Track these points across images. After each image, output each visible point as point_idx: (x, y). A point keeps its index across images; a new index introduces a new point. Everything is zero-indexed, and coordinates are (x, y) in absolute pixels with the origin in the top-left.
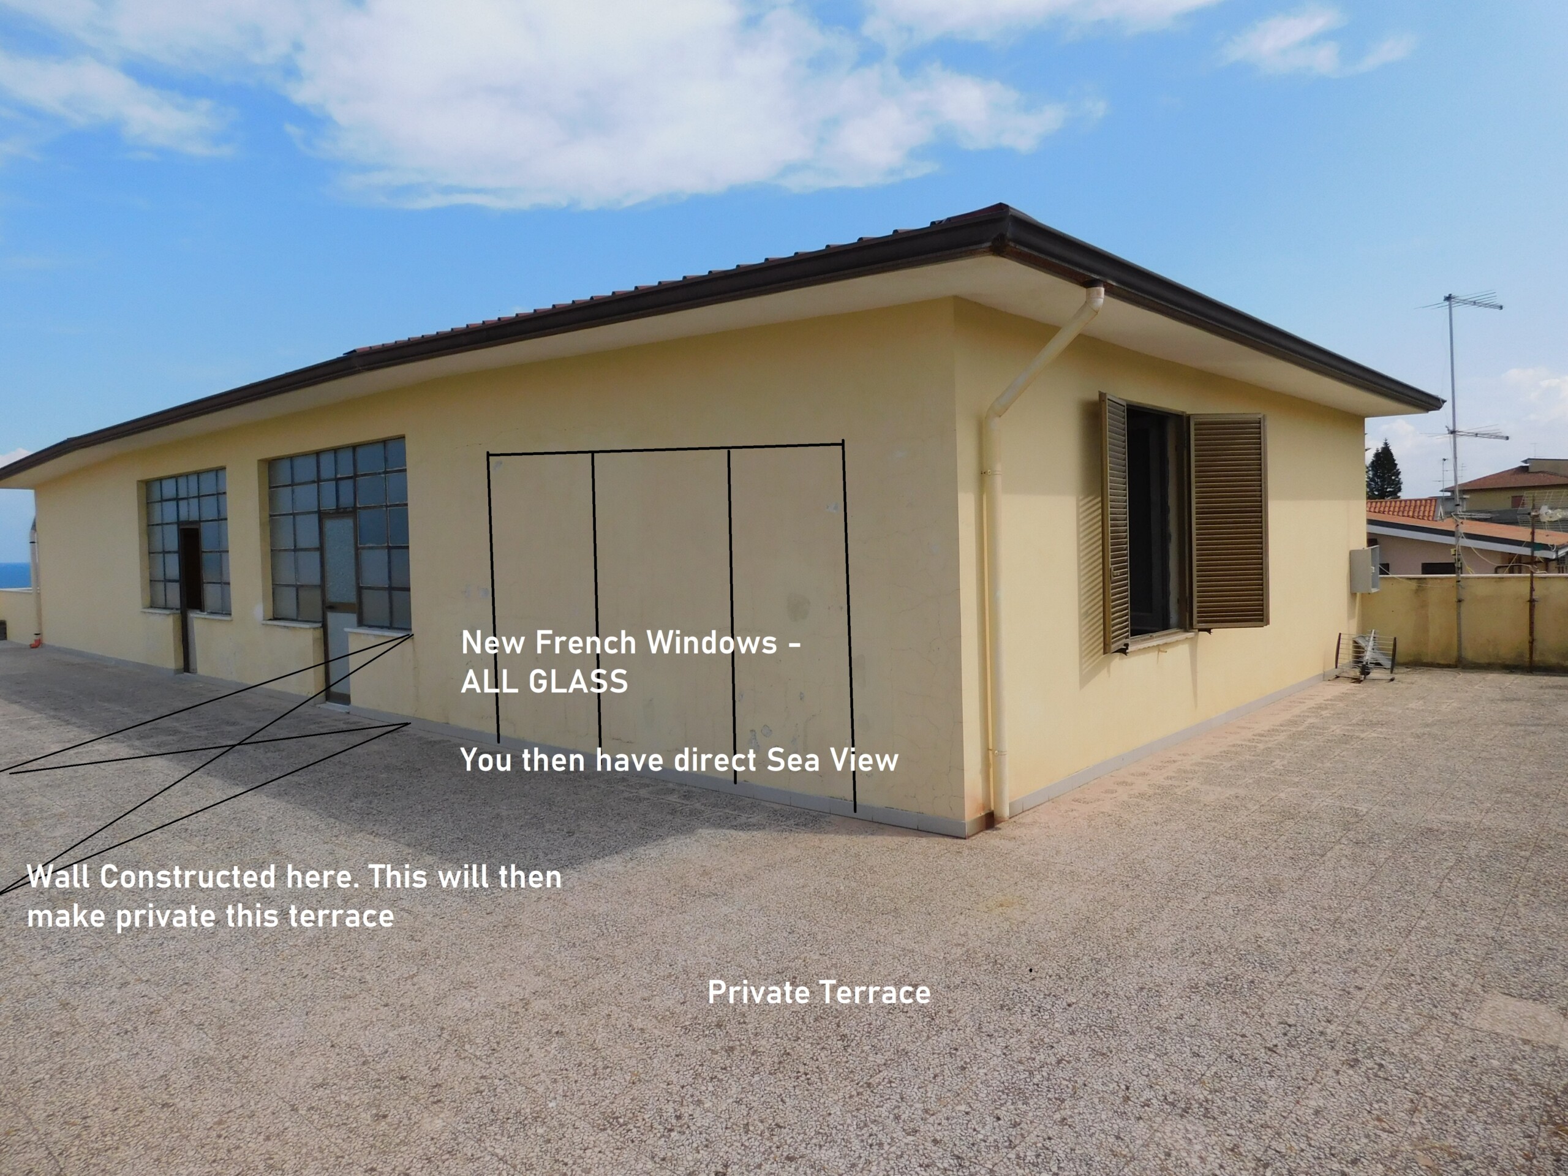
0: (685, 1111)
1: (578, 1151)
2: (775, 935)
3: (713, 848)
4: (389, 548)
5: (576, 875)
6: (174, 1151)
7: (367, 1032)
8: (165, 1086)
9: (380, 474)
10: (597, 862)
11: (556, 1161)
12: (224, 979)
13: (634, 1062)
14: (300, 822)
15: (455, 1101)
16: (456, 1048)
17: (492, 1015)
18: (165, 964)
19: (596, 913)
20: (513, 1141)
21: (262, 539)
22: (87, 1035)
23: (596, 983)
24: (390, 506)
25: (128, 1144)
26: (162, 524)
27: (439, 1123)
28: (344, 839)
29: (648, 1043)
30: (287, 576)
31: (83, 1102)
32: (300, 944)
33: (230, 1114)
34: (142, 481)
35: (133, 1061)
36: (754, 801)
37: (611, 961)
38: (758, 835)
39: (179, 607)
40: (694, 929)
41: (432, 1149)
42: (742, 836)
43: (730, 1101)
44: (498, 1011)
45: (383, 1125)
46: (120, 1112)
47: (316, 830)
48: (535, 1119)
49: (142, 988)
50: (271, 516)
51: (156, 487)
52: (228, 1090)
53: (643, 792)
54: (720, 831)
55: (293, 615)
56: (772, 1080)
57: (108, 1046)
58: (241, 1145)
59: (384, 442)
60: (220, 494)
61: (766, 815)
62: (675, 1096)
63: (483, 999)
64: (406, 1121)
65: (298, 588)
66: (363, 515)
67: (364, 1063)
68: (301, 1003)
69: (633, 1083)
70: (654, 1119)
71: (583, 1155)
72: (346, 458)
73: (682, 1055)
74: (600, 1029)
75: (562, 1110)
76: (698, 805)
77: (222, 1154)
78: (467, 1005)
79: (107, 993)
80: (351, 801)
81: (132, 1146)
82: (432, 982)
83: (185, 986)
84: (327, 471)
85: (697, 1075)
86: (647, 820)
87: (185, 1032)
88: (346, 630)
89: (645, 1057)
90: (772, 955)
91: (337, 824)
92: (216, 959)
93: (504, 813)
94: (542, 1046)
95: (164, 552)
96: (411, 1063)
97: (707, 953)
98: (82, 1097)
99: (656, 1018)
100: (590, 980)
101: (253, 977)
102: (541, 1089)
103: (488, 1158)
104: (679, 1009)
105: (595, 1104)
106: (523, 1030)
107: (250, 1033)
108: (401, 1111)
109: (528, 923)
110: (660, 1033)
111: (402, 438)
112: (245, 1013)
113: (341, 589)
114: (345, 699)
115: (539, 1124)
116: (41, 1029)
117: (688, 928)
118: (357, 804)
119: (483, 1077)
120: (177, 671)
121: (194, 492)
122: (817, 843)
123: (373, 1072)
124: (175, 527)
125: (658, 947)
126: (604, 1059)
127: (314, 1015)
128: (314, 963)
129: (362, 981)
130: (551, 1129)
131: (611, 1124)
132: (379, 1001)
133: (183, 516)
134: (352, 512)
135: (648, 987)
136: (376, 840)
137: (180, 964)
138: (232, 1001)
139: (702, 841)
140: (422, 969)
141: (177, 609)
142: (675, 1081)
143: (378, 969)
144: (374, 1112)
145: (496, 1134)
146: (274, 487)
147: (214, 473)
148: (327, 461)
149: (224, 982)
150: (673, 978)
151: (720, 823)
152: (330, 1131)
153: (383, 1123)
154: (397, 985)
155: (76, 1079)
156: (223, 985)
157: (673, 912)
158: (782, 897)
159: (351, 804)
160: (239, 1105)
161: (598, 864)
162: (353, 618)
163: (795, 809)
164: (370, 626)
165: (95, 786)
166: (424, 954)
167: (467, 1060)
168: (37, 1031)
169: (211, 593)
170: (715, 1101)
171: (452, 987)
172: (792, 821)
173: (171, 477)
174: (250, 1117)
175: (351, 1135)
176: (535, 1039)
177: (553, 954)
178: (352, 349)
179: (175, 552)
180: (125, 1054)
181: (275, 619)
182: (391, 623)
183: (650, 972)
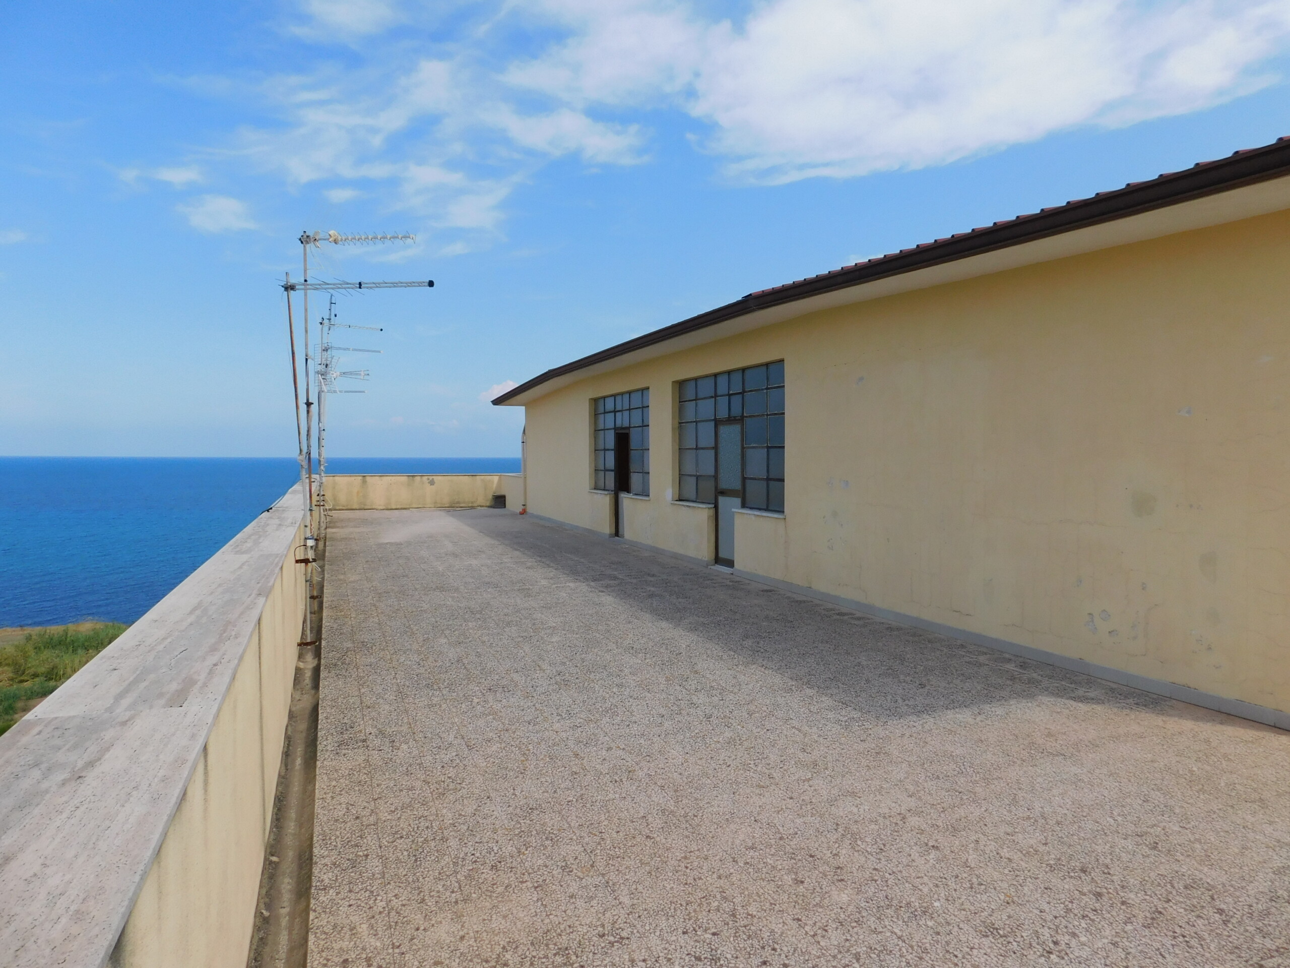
0: (1064, 939)
1: (966, 948)
2: (1128, 800)
3: (1054, 714)
4: (768, 448)
5: (932, 720)
6: (659, 870)
7: (780, 816)
8: (646, 824)
9: (762, 390)
10: (949, 712)
11: (948, 951)
12: (673, 757)
13: (1005, 885)
14: (709, 652)
15: (855, 883)
16: (850, 842)
17: (876, 821)
18: (633, 739)
19: (954, 754)
20: (908, 926)
21: (673, 441)
22: (592, 778)
23: (962, 812)
24: (770, 415)
25: (630, 857)
26: (604, 430)
27: (845, 898)
28: (742, 668)
29: (1017, 872)
30: (690, 468)
31: (598, 822)
32: (722, 741)
33: (692, 854)
34: (592, 399)
35: (623, 802)
36: (1089, 677)
37: (973, 796)
38: (1099, 708)
39: (613, 489)
40: (1047, 782)
41: (843, 916)
42: (1083, 707)
43: (1106, 941)
44: (881, 820)
45: (801, 888)
46: (621, 834)
47: (721, 659)
48: (924, 912)
49: (621, 752)
50: (680, 423)
51: (601, 402)
52: (687, 837)
53: (982, 659)
54: (1059, 700)
55: (693, 497)
56: (1147, 932)
57: (606, 788)
58: (702, 877)
59: (767, 365)
60: (644, 408)
61: (1103, 691)
62: (1049, 924)
63: (866, 808)
64: (818, 889)
65: (698, 477)
66: (748, 421)
67: (781, 838)
68: (728, 785)
69: (1008, 903)
70: (1032, 938)
71: (971, 953)
72: (737, 378)
73: (1050, 889)
74: (970, 851)
75: (946, 911)
76: (1035, 675)
77: (690, 880)
78: (855, 810)
79: (600, 752)
80: (743, 640)
81: (632, 859)
82: (824, 787)
83: (648, 758)
84: (722, 388)
85: (1068, 911)
86: (988, 682)
87: (653, 789)
88: (734, 510)
89: (1015, 883)
90: (1129, 818)
91: (736, 656)
92: (666, 742)
93: (864, 663)
94: (922, 855)
95: (605, 450)
96: (816, 846)
97: (1062, 805)
98: (596, 818)
99: (1021, 852)
100: (956, 808)
101: (692, 759)
102: (926, 890)
103: (889, 934)
104: (1042, 848)
105: (975, 913)
106: (904, 838)
107: (696, 799)
108: (814, 881)
109: (896, 753)
110: (1027, 866)
111: (782, 361)
112: (691, 784)
113: (730, 479)
114: (730, 563)
115: (928, 917)
116: (565, 768)
117: (1040, 780)
118: (748, 643)
119: (875, 869)
120: (611, 536)
121: (626, 406)
122: (1161, 724)
123: (789, 847)
124: (612, 432)
125: (1015, 792)
126: (978, 877)
127: (739, 795)
128: (734, 757)
129: (770, 777)
130: (939, 924)
131: (992, 933)
132: (785, 794)
133: (619, 424)
134: (740, 420)
135: (1009, 823)
136: (767, 672)
137: (642, 741)
138: (680, 774)
139: (1043, 706)
140: (815, 775)
141: (612, 491)
142: (1047, 910)
143: (781, 769)
144: (794, 877)
145: (892, 917)
146: (683, 402)
147: (640, 393)
148: (722, 382)
149: (673, 759)
150: (1032, 821)
151: (1059, 693)
152: (764, 884)
153: (801, 887)
154: (797, 784)
155: (591, 806)
156: (672, 761)
157: (1024, 763)
158: (1131, 767)
159: (744, 642)
160: (696, 849)
161: (950, 714)
162: (738, 501)
163: (1133, 690)
164: (751, 508)
165: (571, 611)
166: (815, 764)
167: (860, 853)
168: (563, 768)
169: (635, 479)
170: (1090, 937)
171: (840, 793)
172: (1131, 700)
173: (611, 396)
174: (705, 859)
175: (778, 890)
176: (914, 848)
177: (920, 781)
178: (749, 294)
179: (612, 450)
180: (617, 796)
181: (680, 500)
182: (768, 506)
183: (1010, 811)
